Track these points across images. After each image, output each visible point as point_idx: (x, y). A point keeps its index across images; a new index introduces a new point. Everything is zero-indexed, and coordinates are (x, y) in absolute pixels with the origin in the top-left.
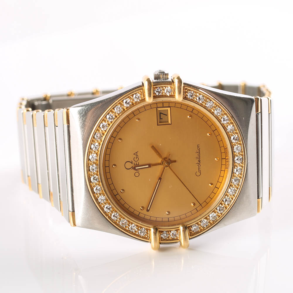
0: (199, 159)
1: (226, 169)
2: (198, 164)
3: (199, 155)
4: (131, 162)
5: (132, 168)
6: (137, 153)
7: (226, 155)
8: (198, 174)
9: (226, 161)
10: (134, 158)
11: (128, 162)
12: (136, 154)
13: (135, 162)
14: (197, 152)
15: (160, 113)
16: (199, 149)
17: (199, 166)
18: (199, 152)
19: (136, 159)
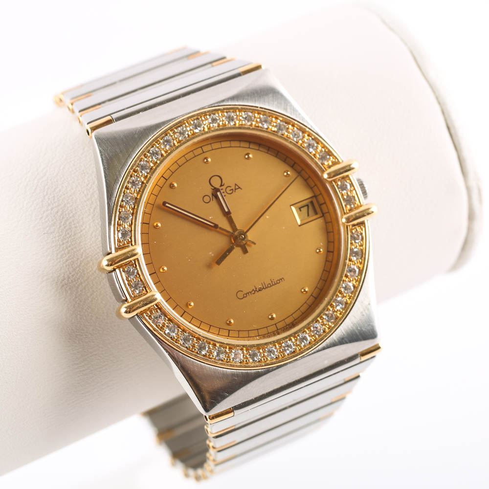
0: (262, 287)
2: (255, 290)
3: (269, 286)
6: (239, 188)
7: (283, 329)
8: (240, 295)
9: (275, 332)
10: (230, 187)
11: (220, 180)
12: (237, 187)
13: (224, 190)
14: (272, 282)
15: (307, 205)
16: (278, 282)
17: (253, 292)
18: (274, 284)
19: (230, 190)
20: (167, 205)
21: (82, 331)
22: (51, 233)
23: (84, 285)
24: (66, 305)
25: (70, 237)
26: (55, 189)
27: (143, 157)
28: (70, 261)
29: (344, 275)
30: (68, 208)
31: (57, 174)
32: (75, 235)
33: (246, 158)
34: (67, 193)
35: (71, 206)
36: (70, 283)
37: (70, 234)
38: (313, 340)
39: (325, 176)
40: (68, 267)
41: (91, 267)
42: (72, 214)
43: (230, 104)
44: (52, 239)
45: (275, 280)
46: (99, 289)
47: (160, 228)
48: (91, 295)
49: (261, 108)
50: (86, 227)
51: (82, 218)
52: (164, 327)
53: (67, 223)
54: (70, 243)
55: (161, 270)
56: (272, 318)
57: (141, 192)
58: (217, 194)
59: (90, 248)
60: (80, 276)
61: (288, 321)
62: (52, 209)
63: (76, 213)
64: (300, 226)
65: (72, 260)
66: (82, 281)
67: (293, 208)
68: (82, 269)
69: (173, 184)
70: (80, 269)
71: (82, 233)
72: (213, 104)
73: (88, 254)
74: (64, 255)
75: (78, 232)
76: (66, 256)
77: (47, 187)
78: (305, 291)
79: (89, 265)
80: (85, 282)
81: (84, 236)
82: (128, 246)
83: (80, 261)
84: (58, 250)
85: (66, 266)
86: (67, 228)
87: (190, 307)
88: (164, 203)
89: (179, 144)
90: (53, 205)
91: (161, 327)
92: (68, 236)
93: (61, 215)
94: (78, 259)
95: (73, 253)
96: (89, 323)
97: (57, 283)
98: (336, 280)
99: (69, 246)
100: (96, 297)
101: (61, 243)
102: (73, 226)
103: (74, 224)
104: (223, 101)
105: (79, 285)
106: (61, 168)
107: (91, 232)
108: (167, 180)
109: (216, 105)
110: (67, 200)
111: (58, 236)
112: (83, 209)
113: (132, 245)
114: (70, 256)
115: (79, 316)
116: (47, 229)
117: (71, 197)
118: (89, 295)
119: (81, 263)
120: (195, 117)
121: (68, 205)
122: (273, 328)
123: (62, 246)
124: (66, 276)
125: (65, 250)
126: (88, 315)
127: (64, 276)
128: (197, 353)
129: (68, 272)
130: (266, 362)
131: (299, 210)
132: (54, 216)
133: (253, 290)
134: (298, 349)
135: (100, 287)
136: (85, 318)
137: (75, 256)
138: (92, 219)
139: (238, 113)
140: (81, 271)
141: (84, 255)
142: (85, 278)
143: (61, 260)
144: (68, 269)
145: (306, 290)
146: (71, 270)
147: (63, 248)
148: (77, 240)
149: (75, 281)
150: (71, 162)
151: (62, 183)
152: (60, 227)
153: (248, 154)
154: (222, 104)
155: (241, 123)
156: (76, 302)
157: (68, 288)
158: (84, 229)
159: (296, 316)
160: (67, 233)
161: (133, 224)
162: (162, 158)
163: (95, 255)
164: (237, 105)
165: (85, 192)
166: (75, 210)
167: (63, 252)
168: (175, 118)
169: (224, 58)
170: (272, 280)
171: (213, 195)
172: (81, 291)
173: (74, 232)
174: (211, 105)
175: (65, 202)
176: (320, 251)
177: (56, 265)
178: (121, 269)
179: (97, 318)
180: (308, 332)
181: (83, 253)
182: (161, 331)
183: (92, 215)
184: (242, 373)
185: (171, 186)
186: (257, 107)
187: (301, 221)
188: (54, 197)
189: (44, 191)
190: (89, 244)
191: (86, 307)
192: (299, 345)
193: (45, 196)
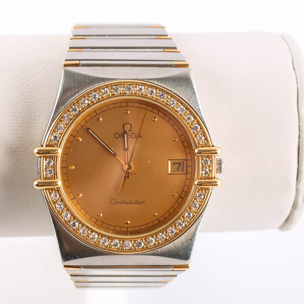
0: (129, 202)
1: (116, 231)
2: (124, 202)
3: (134, 203)
4: (131, 130)
5: (124, 130)
6: (140, 136)
7: (131, 232)
8: (113, 202)
9: (125, 232)
10: (135, 134)
13: (130, 134)
14: (136, 201)
15: (180, 163)
16: (140, 203)
17: (122, 203)
18: (137, 203)
19: (134, 136)
20: (90, 131)
21: (13, 182)
22: (17, 117)
23: (24, 156)
24: (9, 164)
25: (28, 124)
26: (32, 91)
27: (86, 95)
28: (21, 139)
29: (182, 216)
30: (34, 105)
31: (38, 82)
32: (31, 124)
33: (153, 120)
34: (38, 96)
35: (37, 105)
36: (16, 152)
37: (28, 122)
38: (145, 247)
39: (196, 151)
40: (18, 142)
41: (33, 148)
42: (35, 110)
43: (155, 83)
44: (16, 121)
45: (139, 202)
46: (33, 162)
47: (80, 142)
48: (26, 163)
49: (174, 93)
50: (40, 122)
51: (40, 116)
52: (56, 202)
53: (30, 115)
54: (26, 128)
55: (70, 168)
56: (127, 223)
57: (77, 116)
58: (125, 135)
59: (37, 136)
60: (23, 150)
61: (136, 229)
62: (25, 102)
63: (38, 111)
64: (169, 174)
65: (23, 138)
66: (24, 153)
67: (169, 162)
68: (26, 146)
69: (99, 119)
70: (25, 146)
71: (36, 124)
72: (144, 79)
73: (34, 139)
74: (19, 134)
75: (33, 123)
76: (20, 135)
77: (28, 87)
78: (154, 215)
79: (31, 145)
80: (25, 154)
81: (36, 127)
82: (54, 147)
83: (28, 141)
84: (16, 129)
85: (18, 141)
86: (28, 118)
87: (79, 196)
88: (88, 129)
89: (112, 96)
90: (26, 100)
91: (55, 202)
92: (26, 123)
93: (28, 108)
94: (26, 139)
95: (25, 135)
96: (19, 179)
97: (8, 148)
98: (176, 217)
99: (25, 130)
100: (29, 166)
101: (21, 126)
102: (32, 118)
103: (33, 117)
104: (152, 79)
105: (21, 155)
106: (43, 79)
107: (41, 126)
108: (97, 114)
109: (146, 80)
110: (36, 101)
111: (21, 121)
112: (43, 110)
113: (57, 146)
114: (22, 136)
115: (14, 173)
116: (16, 114)
117: (39, 100)
118: (25, 163)
119: (27, 143)
120: (130, 84)
121: (35, 104)
122: (125, 229)
123: (20, 128)
124: (15, 147)
125: (21, 131)
126: (20, 175)
127: (14, 146)
128: (70, 226)
129: (17, 145)
130: (110, 248)
131: (173, 164)
132: (24, 108)
133: (122, 202)
134: (133, 249)
135: (33, 161)
136: (17, 175)
137: (26, 137)
138: (46, 118)
139: (158, 91)
140: (26, 148)
141: (31, 138)
142: (26, 152)
143: (17, 136)
144: (18, 143)
145: (156, 215)
146: (20, 144)
147: (20, 129)
148: (31, 128)
149: (19, 152)
150: (51, 77)
151: (39, 89)
152: (24, 116)
153: (155, 118)
154: (150, 81)
155: (157, 98)
156: (15, 165)
157: (13, 154)
158: (38, 123)
159: (142, 227)
160: (27, 121)
161: (63, 134)
162: (98, 101)
163: (38, 141)
164: (159, 86)
165: (49, 100)
166: (38, 109)
167: (19, 132)
168: (116, 79)
169: (175, 48)
170: (137, 201)
171: (122, 134)
172: (21, 159)
173: (31, 122)
174: (143, 79)
175: (34, 102)
176: (175, 195)
177: (12, 138)
178: (44, 158)
179: (25, 178)
180: (144, 241)
181: (31, 137)
182: (53, 204)
183: (47, 116)
184: (93, 249)
185: (98, 119)
186: (172, 92)
187: (171, 171)
188: (29, 95)
189: (25, 90)
190: (37, 133)
191: (21, 169)
192: (135, 246)
193: (24, 93)
